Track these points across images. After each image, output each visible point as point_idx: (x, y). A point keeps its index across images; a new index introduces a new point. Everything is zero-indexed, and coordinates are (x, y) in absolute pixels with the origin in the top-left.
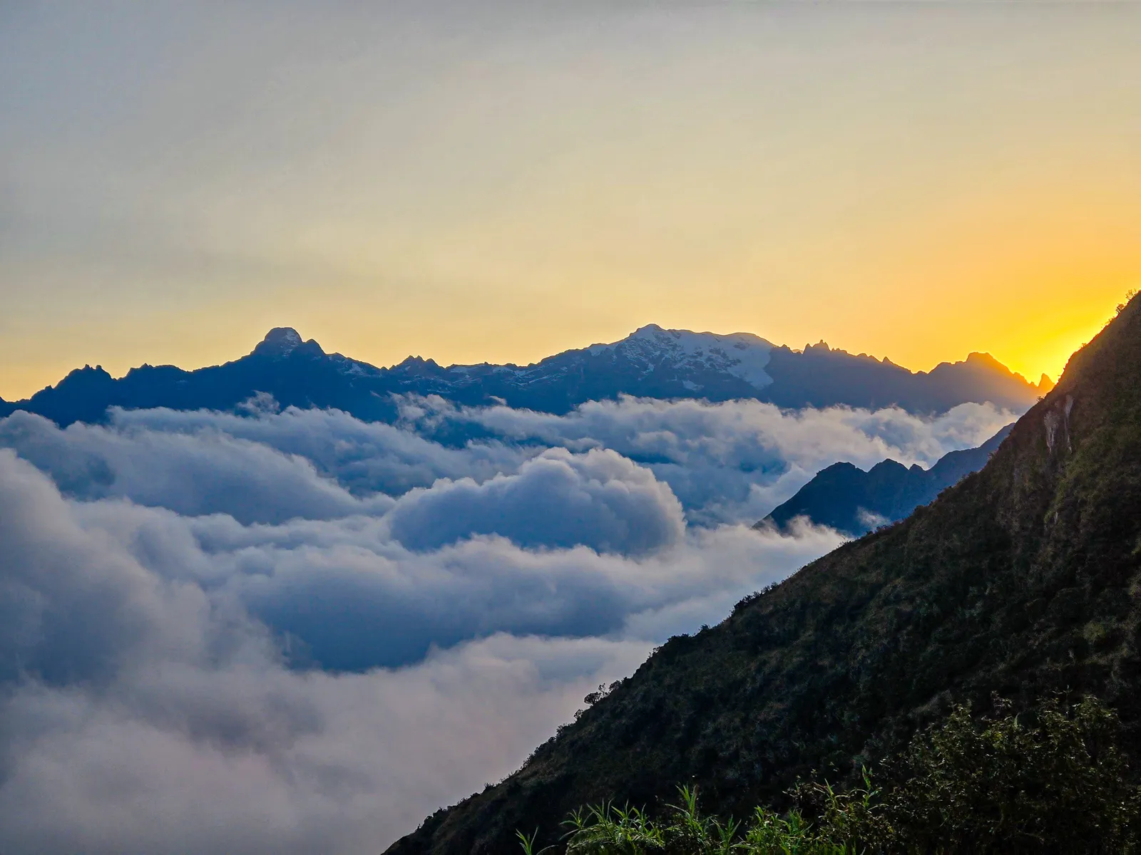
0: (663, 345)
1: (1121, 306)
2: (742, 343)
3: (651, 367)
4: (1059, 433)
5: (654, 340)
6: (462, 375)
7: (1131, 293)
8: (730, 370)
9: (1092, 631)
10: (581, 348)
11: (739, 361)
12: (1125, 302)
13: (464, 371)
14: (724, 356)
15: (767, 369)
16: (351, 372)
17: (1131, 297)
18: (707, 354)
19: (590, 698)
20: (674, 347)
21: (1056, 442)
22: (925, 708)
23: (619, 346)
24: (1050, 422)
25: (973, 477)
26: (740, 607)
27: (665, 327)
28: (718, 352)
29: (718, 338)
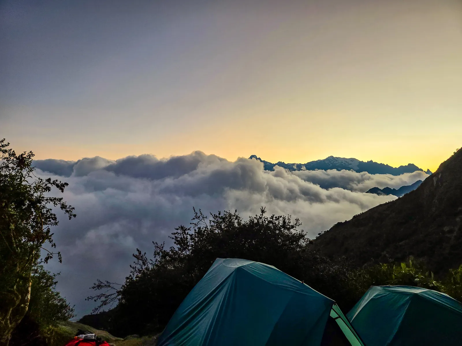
0: (334, 160)
1: (455, 152)
2: (353, 160)
3: (331, 165)
4: (437, 182)
5: (332, 159)
6: (290, 165)
7: (457, 149)
8: (349, 166)
9: (446, 229)
10: (316, 160)
11: (351, 164)
12: (456, 151)
13: (290, 164)
14: (348, 163)
15: (358, 166)
16: (267, 164)
17: (457, 150)
18: (344, 162)
19: (319, 234)
20: (337, 161)
21: (436, 183)
22: (401, 243)
23: (324, 160)
24: (435, 179)
25: (413, 191)
26: (354, 217)
27: (334, 156)
28: (346, 162)
29: (347, 159)
